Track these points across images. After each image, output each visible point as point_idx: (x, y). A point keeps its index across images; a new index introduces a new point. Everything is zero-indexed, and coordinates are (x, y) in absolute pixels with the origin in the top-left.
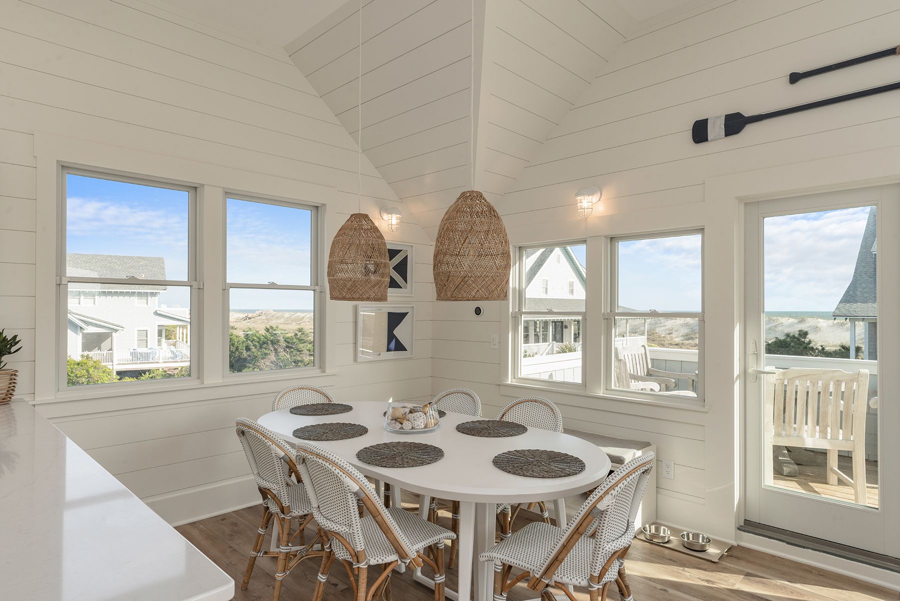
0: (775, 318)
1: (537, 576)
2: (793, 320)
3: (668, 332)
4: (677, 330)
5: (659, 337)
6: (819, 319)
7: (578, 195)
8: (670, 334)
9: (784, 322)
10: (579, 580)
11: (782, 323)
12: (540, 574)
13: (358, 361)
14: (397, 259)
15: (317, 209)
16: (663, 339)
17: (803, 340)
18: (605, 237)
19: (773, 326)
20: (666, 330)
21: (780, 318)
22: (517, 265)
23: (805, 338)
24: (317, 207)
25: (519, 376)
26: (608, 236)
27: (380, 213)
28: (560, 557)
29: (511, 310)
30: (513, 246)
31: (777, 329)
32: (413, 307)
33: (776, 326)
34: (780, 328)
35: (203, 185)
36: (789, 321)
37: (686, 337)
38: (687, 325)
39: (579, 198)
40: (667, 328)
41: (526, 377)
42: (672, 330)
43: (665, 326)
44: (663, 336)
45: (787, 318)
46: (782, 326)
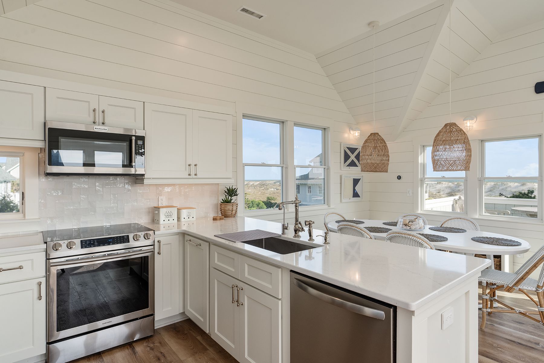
0: (506, 183)
1: (511, 286)
2: (518, 184)
3: (437, 192)
4: (443, 190)
5: (432, 194)
6: (535, 184)
7: (464, 120)
8: (439, 192)
9: (511, 185)
10: (532, 288)
11: (510, 186)
12: (512, 285)
13: (343, 202)
14: (356, 153)
15: (325, 130)
16: (435, 196)
17: (531, 195)
18: (479, 140)
19: (504, 188)
20: (436, 190)
21: (509, 183)
22: (422, 154)
23: (532, 194)
24: (325, 129)
25: (424, 209)
26: (480, 139)
27: (349, 130)
28: (524, 277)
29: (419, 177)
30: (420, 145)
31: (507, 189)
32: (363, 176)
33: (506, 188)
34: (509, 189)
35: (287, 121)
36: (515, 184)
37: (448, 195)
38: (449, 187)
39: (465, 121)
40: (437, 189)
41: (427, 209)
42: (440, 190)
43: (436, 188)
44: (434, 193)
45: (513, 183)
46: (511, 187)
